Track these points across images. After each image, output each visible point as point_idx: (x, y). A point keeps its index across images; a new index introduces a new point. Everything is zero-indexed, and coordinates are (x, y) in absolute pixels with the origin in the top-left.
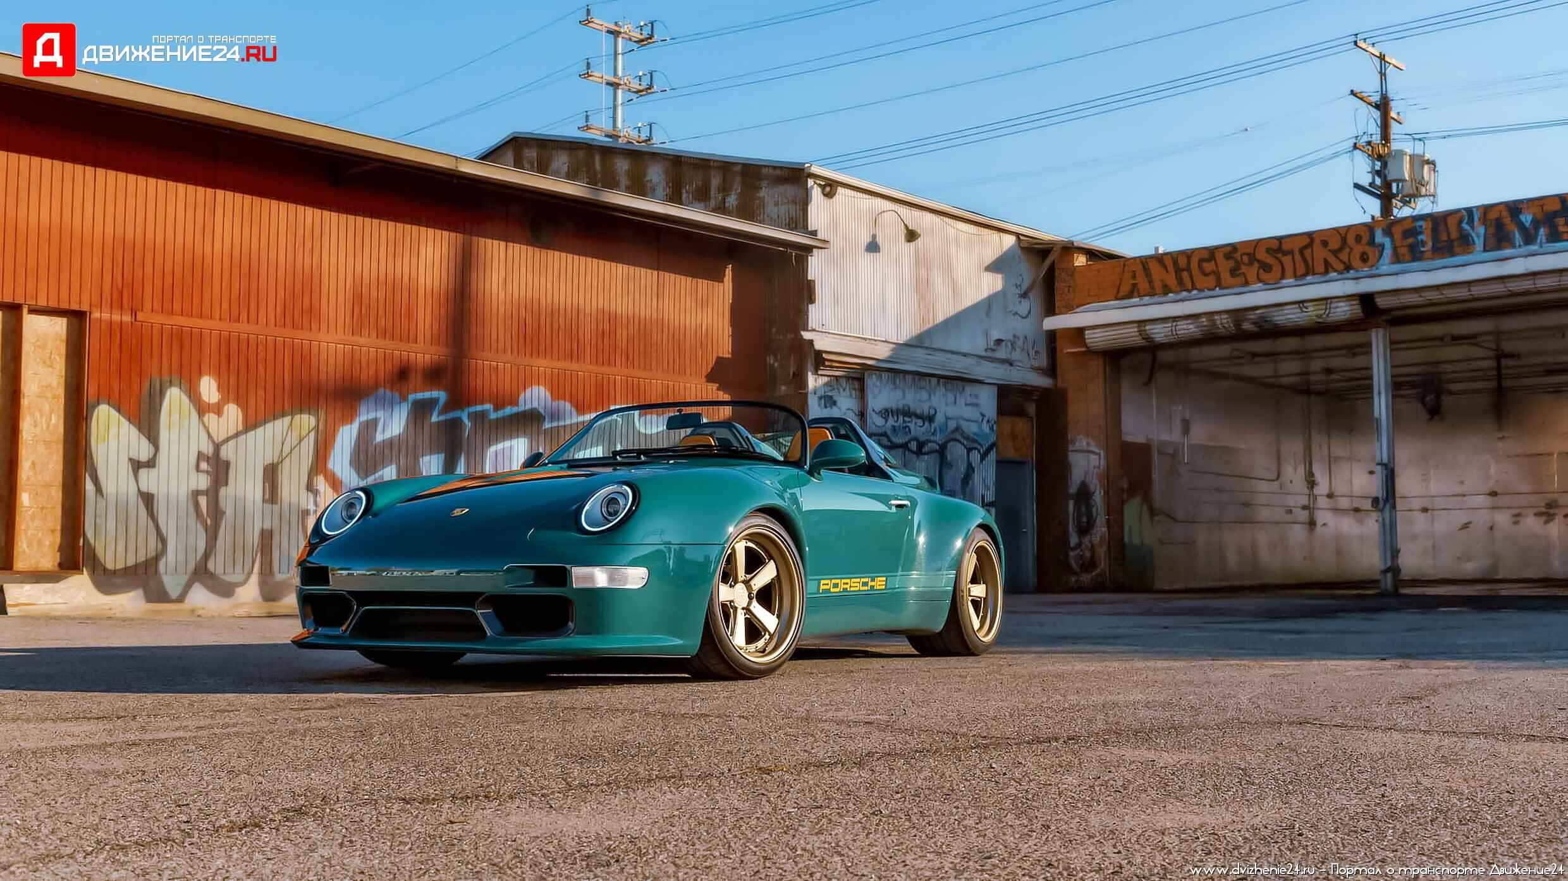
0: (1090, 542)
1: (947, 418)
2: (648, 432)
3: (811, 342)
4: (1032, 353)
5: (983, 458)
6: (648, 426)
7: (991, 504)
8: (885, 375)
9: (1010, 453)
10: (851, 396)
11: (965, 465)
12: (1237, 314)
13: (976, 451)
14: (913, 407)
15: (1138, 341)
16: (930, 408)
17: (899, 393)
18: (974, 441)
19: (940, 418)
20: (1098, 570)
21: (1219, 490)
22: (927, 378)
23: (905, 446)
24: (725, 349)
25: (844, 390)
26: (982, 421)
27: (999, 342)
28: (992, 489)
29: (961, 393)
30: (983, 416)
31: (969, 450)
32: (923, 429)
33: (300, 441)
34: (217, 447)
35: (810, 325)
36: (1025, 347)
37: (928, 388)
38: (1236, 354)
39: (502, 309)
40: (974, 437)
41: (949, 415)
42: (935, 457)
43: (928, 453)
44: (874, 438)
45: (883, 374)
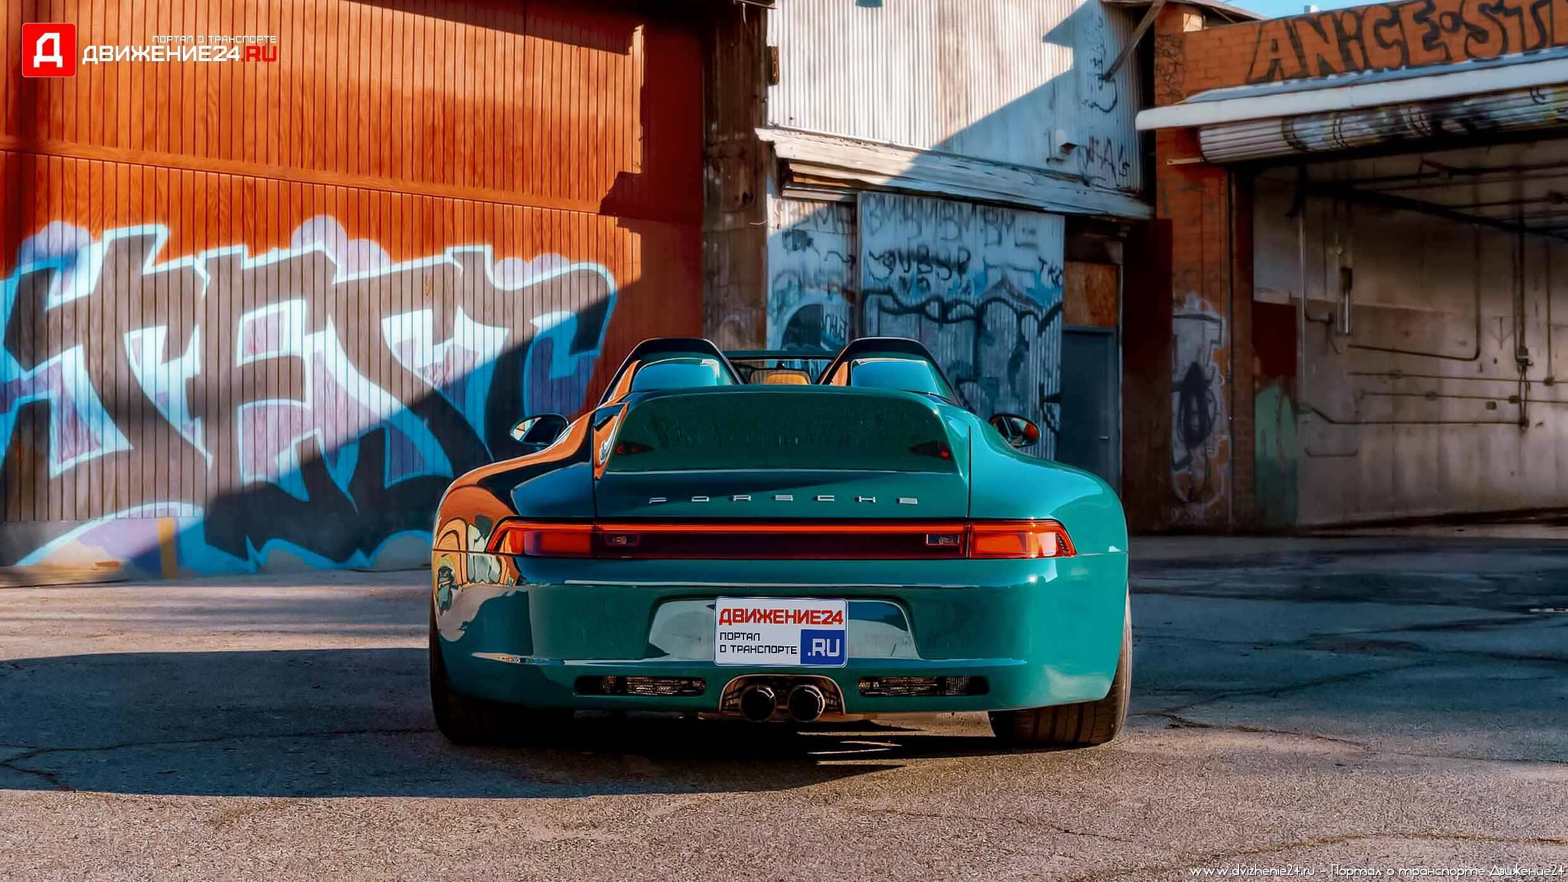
0: (1205, 455)
1: (987, 266)
2: (509, 287)
3: (771, 145)
4: (1119, 167)
5: (1043, 326)
6: (509, 278)
7: (1054, 399)
8: (889, 198)
9: (1085, 320)
10: (835, 231)
11: (1015, 339)
12: (1436, 106)
13: (1032, 317)
14: (937, 249)
15: (1281, 147)
16: (960, 249)
17: (911, 228)
18: (1028, 301)
19: (976, 266)
20: (1216, 499)
21: (1395, 375)
22: (956, 204)
23: (920, 310)
24: (633, 160)
25: (824, 222)
26: (1042, 269)
27: (1068, 147)
28: (1056, 374)
29: (1008, 227)
31: (1021, 316)
32: (950, 283)
35: (770, 118)
36: (1108, 157)
37: (956, 218)
38: (1427, 169)
39: (262, 90)
40: (1029, 295)
41: (990, 262)
42: (968, 327)
43: (957, 320)
44: (872, 298)
45: (887, 196)
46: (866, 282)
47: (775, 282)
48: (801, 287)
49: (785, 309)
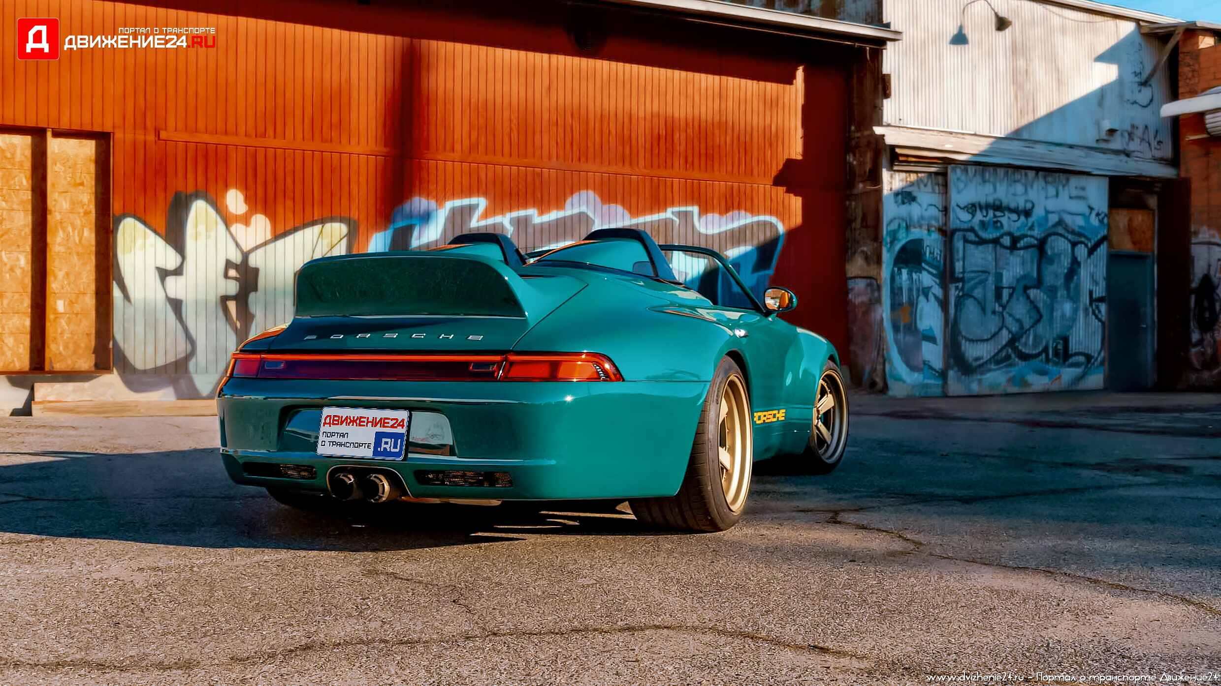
0: (1214, 338)
1: (1047, 212)
2: (710, 232)
3: (882, 137)
4: (1154, 144)
5: (1091, 251)
6: (710, 226)
7: (1101, 300)
8: (971, 169)
9: (1127, 246)
10: (933, 191)
11: (1069, 260)
13: (1083, 245)
14: (1009, 201)
16: (1026, 201)
17: (989, 188)
18: (1080, 235)
19: (1038, 212)
22: (1023, 171)
23: (996, 242)
24: (796, 149)
25: (925, 185)
26: (1091, 213)
27: (1112, 132)
28: (1102, 284)
29: (1064, 186)
30: (1091, 209)
31: (1074, 244)
32: (1018, 224)
33: (332, 248)
34: (246, 256)
35: (884, 120)
36: (1146, 137)
37: (1023, 181)
39: (546, 116)
40: (1080, 230)
41: (1050, 208)
42: (1034, 252)
43: (1026, 248)
44: (958, 236)
45: (969, 168)
46: (953, 224)
47: (888, 225)
48: (908, 228)
49: (896, 242)
